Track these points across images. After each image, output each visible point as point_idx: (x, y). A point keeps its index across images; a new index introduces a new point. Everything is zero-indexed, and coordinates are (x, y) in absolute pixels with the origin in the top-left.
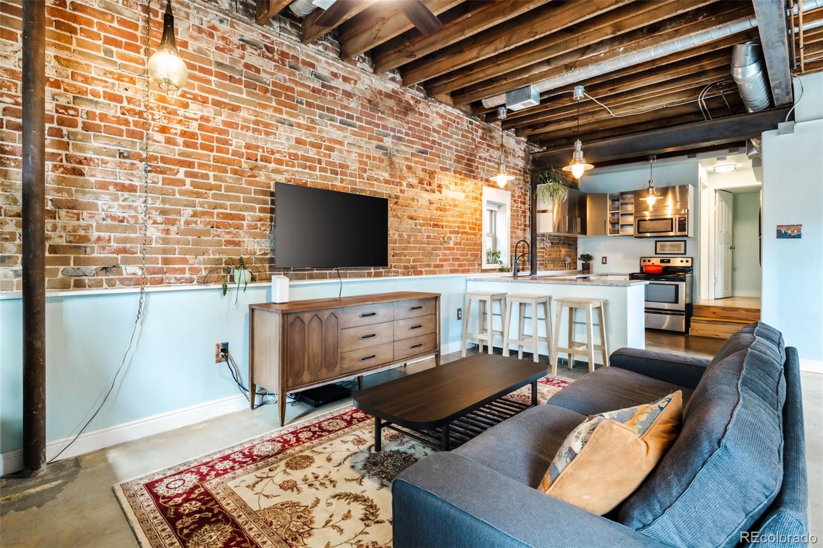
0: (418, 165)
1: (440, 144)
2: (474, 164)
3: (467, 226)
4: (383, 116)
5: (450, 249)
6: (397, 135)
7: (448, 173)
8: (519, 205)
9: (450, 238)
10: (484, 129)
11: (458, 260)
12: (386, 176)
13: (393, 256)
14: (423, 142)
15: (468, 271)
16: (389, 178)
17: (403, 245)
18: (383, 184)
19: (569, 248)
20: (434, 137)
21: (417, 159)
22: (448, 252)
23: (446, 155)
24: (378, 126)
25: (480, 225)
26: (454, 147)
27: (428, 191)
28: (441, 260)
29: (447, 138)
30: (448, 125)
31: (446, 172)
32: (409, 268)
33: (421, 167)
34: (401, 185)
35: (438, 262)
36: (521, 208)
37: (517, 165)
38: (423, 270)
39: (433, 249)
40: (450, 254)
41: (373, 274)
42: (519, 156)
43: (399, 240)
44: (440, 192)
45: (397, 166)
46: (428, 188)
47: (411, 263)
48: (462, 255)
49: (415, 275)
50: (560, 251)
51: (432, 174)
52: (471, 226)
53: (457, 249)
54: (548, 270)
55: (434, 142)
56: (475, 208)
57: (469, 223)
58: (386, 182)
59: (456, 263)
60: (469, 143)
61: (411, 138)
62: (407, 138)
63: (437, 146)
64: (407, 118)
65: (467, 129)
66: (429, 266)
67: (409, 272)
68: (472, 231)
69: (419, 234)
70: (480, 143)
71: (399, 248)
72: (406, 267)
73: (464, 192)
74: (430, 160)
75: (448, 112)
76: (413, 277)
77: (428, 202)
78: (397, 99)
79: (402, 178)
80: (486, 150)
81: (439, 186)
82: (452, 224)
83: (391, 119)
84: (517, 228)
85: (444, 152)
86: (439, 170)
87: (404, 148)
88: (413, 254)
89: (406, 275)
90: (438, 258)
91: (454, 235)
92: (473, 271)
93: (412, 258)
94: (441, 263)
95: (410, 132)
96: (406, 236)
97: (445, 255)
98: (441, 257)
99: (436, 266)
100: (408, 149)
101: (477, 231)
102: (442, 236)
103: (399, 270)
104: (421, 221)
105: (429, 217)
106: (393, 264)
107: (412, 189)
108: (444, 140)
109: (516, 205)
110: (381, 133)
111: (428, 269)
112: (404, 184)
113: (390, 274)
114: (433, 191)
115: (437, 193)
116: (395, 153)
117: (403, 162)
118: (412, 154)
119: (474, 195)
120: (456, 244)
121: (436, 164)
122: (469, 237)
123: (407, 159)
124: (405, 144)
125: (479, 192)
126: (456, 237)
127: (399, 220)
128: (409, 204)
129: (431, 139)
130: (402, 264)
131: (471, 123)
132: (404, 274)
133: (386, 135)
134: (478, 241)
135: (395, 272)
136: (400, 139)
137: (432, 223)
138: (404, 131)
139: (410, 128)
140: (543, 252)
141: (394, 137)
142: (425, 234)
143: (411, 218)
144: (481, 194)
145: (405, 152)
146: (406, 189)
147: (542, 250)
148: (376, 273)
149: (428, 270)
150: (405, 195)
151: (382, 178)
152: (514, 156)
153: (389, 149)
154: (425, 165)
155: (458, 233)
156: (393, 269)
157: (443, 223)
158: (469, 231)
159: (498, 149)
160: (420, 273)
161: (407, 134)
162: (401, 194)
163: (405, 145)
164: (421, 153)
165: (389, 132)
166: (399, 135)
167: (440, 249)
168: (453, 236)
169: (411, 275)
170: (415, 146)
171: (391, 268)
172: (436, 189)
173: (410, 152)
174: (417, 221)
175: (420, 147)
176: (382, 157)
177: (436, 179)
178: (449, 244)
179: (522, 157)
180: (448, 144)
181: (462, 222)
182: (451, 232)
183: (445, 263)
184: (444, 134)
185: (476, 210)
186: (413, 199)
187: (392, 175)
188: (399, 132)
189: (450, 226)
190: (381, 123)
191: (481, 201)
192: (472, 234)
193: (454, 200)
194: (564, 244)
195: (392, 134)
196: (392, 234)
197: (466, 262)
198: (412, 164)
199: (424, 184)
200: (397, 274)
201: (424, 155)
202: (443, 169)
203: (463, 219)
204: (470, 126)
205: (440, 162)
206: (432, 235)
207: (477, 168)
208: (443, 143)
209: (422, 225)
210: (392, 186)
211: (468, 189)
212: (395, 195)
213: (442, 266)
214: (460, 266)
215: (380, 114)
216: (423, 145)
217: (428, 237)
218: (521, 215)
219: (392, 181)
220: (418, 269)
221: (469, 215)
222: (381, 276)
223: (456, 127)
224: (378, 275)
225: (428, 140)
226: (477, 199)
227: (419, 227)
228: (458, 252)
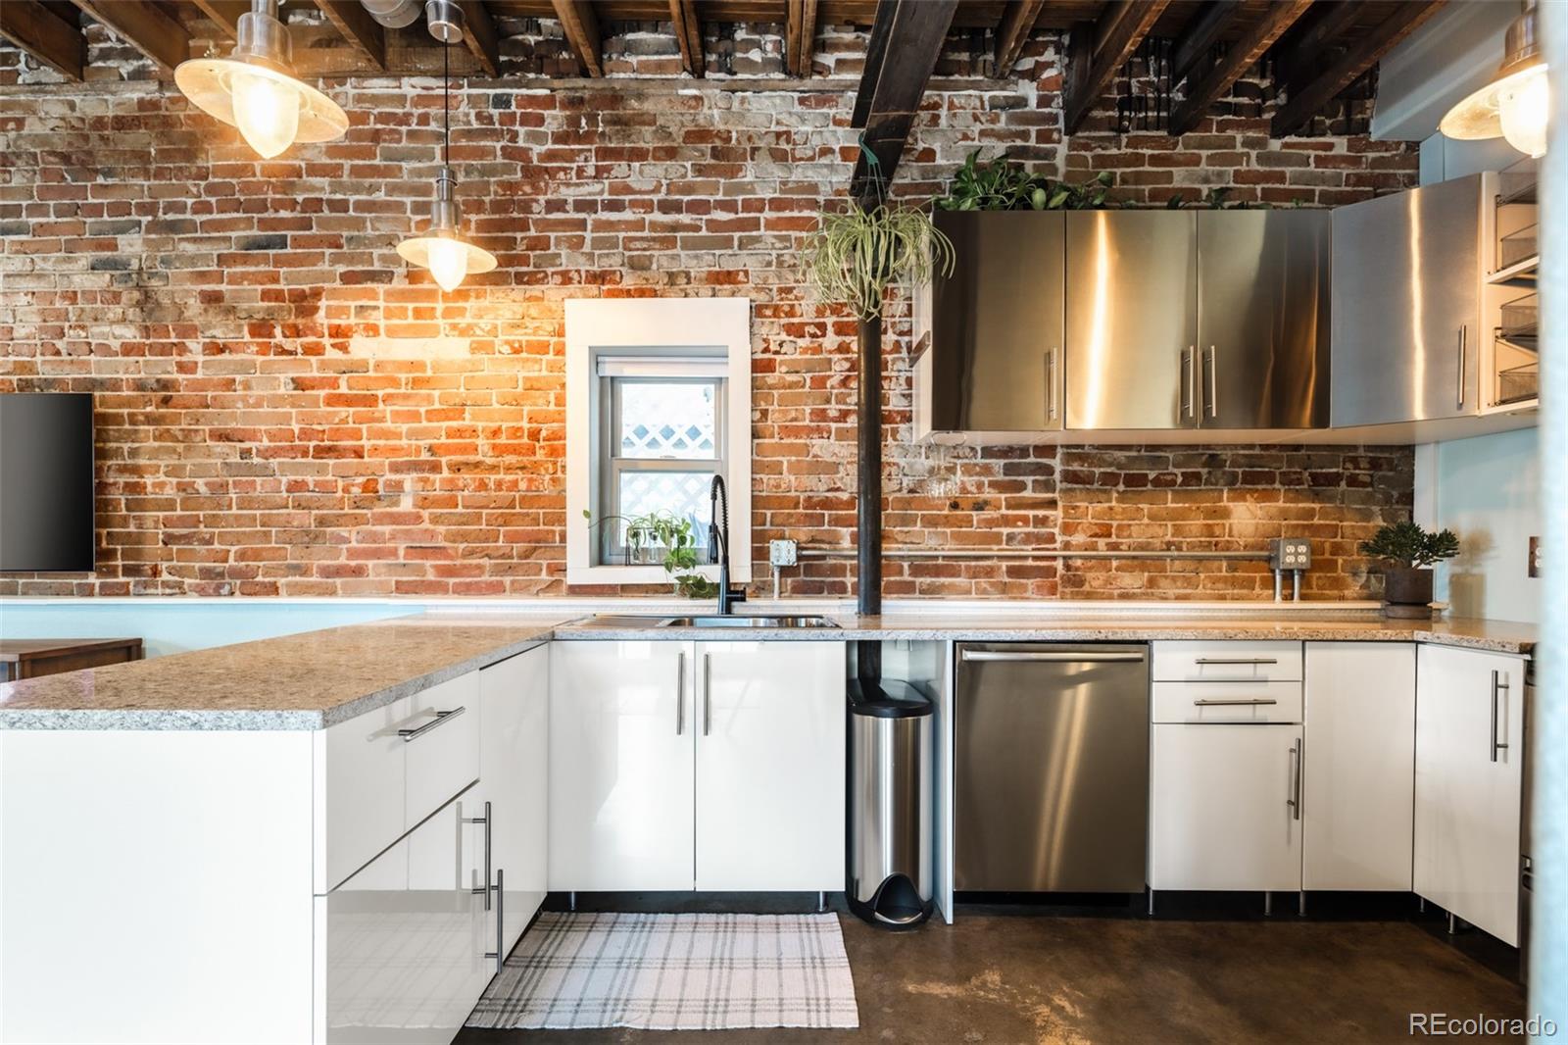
0: (246, 286)
1: (340, 206)
2: (519, 235)
3: (482, 442)
4: (110, 181)
5: (395, 519)
6: (161, 216)
7: (381, 288)
8: (831, 340)
9: (398, 487)
10: (575, 103)
11: (438, 551)
12: (130, 334)
13: (165, 543)
14: (270, 214)
15: (496, 589)
16: (138, 340)
17: (201, 513)
18: (120, 358)
19: (1316, 496)
20: (313, 189)
21: (239, 269)
22: (387, 529)
23: (369, 232)
24: (96, 210)
25: (559, 436)
26: (408, 200)
27: (290, 353)
28: (353, 554)
29: (367, 181)
30: (376, 136)
31: (369, 285)
32: (221, 575)
33: (260, 288)
34: (182, 349)
35: (343, 561)
36: (843, 349)
37: (813, 188)
38: (281, 581)
39: (322, 522)
40: (393, 537)
41: (97, 590)
42: (826, 151)
43: (183, 501)
44: (344, 348)
45: (166, 301)
46: (289, 344)
47: (231, 562)
48: (453, 538)
49: (243, 594)
50: (1225, 514)
51: (304, 303)
52: (503, 440)
53: (435, 520)
54: (1089, 596)
55: (315, 205)
56: (526, 379)
57: (496, 433)
58: (128, 350)
59: (428, 563)
60: (491, 171)
61: (216, 216)
62: (199, 218)
63: (326, 213)
64: (200, 163)
65: (476, 125)
66: (303, 571)
67: (219, 587)
68: (510, 459)
69: (259, 480)
70: (551, 156)
71: (182, 521)
72: (206, 573)
73: (464, 332)
74: (290, 261)
75: (376, 99)
76: (238, 599)
77: (292, 386)
78: (156, 122)
79: (189, 331)
80: (591, 171)
81: (336, 332)
82: (404, 442)
83: (140, 181)
84: (810, 431)
85: (359, 224)
86: (338, 284)
87: (190, 248)
88: (238, 539)
89: (210, 595)
90: (344, 546)
91: (414, 475)
92: (519, 589)
93: (233, 549)
94: (353, 563)
95: (213, 200)
96: (203, 490)
97: (374, 537)
98: (354, 544)
99: (327, 572)
100: (205, 249)
101: (540, 455)
102: (361, 480)
103: (187, 581)
104: (266, 443)
105: (296, 427)
106: (163, 566)
107: (226, 356)
108: (357, 190)
109: (803, 342)
110: (106, 228)
111: (298, 578)
112: (194, 345)
113: (152, 591)
114: (315, 350)
115: (332, 354)
116: (161, 269)
117: (188, 286)
118: (222, 260)
119: (520, 337)
120: (424, 502)
121: (325, 267)
122: (492, 479)
123: (202, 276)
124: (199, 235)
125: (548, 326)
126: (426, 481)
127: (180, 447)
128: (214, 398)
129: (300, 198)
130: (197, 565)
131: (501, 102)
132: (202, 592)
133: (123, 229)
134: (548, 490)
135: (165, 584)
136: (172, 227)
137: (312, 444)
138: (190, 201)
139: (211, 190)
140: (1042, 521)
141: (152, 227)
142: (284, 480)
143: (223, 436)
144: (561, 333)
145: (192, 260)
146: (200, 358)
147: (1031, 513)
148: (103, 586)
149: (296, 584)
150: (200, 375)
151: (116, 345)
152: (780, 157)
153: (135, 265)
154: (276, 280)
155: (435, 468)
156: (165, 577)
157: (364, 442)
158: (489, 461)
159: (671, 153)
160: (273, 590)
161: (203, 208)
162: (181, 377)
163: (195, 240)
164: (260, 247)
165: (135, 217)
166: (170, 217)
167: (357, 520)
168: (409, 480)
169: (232, 594)
170: (233, 234)
171: (156, 572)
172: (327, 341)
173: (215, 253)
174: (246, 445)
175: (255, 232)
176: (116, 287)
177: (322, 313)
178: (396, 503)
179: (843, 150)
180: (380, 196)
181: (459, 433)
182: (396, 468)
183: (371, 563)
184: (356, 171)
185: (532, 386)
186: (229, 384)
187: (146, 331)
188: (170, 208)
189: (394, 450)
190: (105, 201)
191: (560, 351)
192: (509, 469)
193: (413, 365)
194: (1251, 479)
195: (146, 219)
196: (154, 485)
197: (485, 561)
198: (223, 287)
199: (271, 335)
200: (179, 589)
201: (271, 252)
202: (348, 278)
203: (467, 422)
204: (495, 112)
205: (336, 260)
206: (310, 479)
207: (540, 243)
208: (353, 198)
209: (265, 454)
210: (149, 358)
211: (485, 323)
212: (158, 381)
213: (358, 572)
214: (449, 572)
215: (100, 180)
216: (263, 224)
217: (294, 487)
218: (844, 382)
219: (151, 345)
220: (259, 579)
221: (496, 406)
222: (127, 594)
223: (412, 135)
224: (107, 591)
225: (292, 205)
226: (543, 348)
227: (256, 460)
228: (441, 529)
